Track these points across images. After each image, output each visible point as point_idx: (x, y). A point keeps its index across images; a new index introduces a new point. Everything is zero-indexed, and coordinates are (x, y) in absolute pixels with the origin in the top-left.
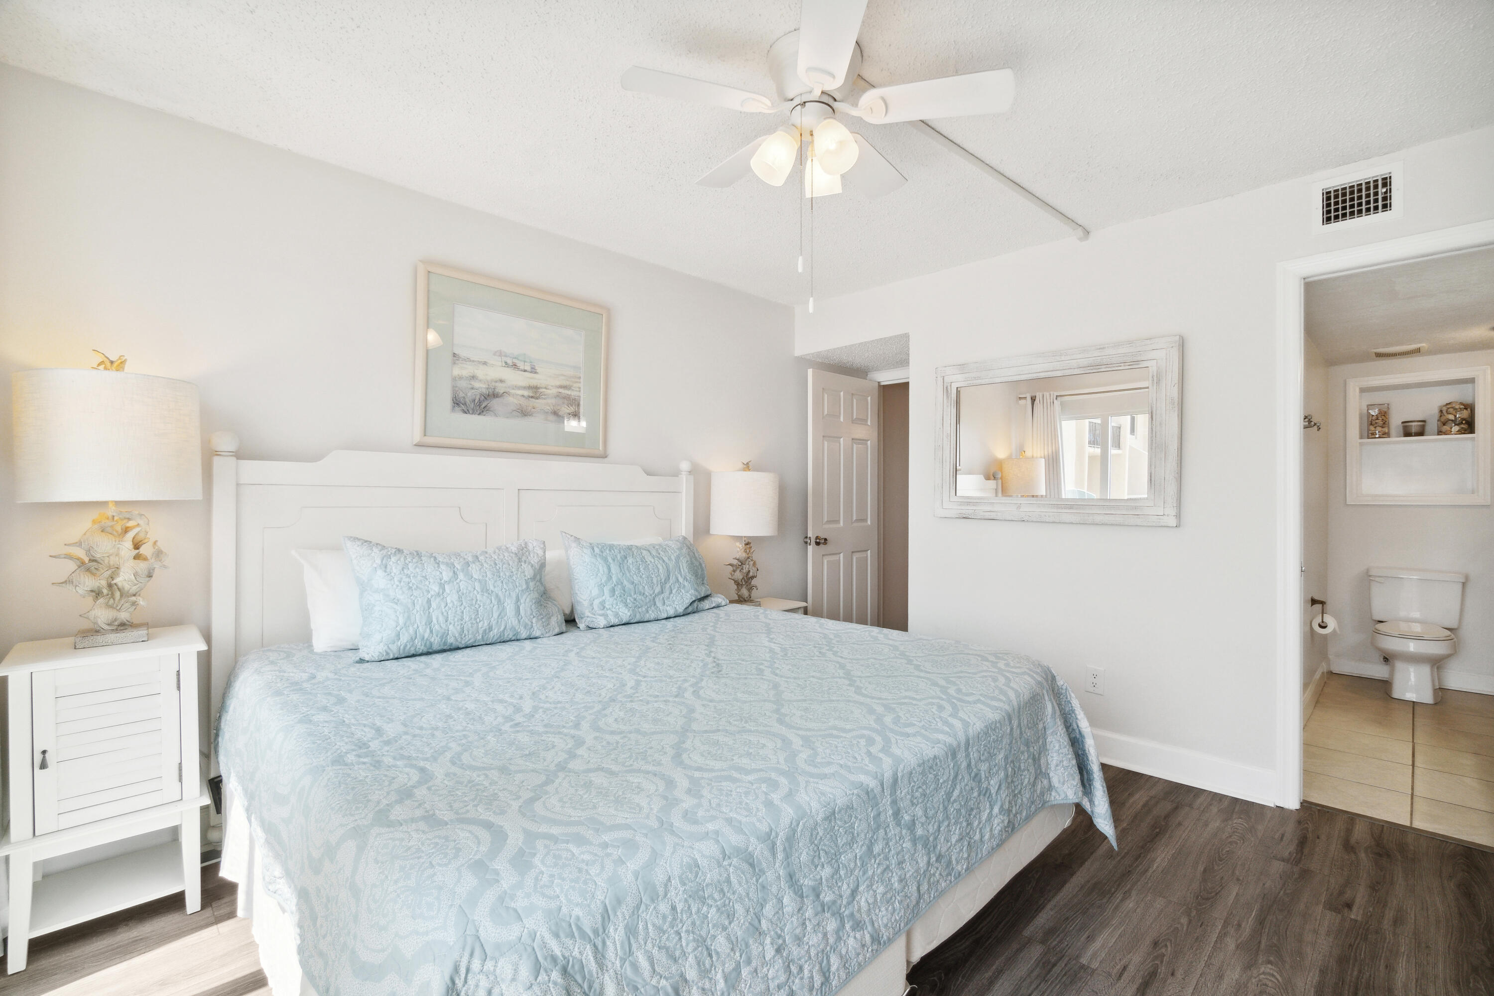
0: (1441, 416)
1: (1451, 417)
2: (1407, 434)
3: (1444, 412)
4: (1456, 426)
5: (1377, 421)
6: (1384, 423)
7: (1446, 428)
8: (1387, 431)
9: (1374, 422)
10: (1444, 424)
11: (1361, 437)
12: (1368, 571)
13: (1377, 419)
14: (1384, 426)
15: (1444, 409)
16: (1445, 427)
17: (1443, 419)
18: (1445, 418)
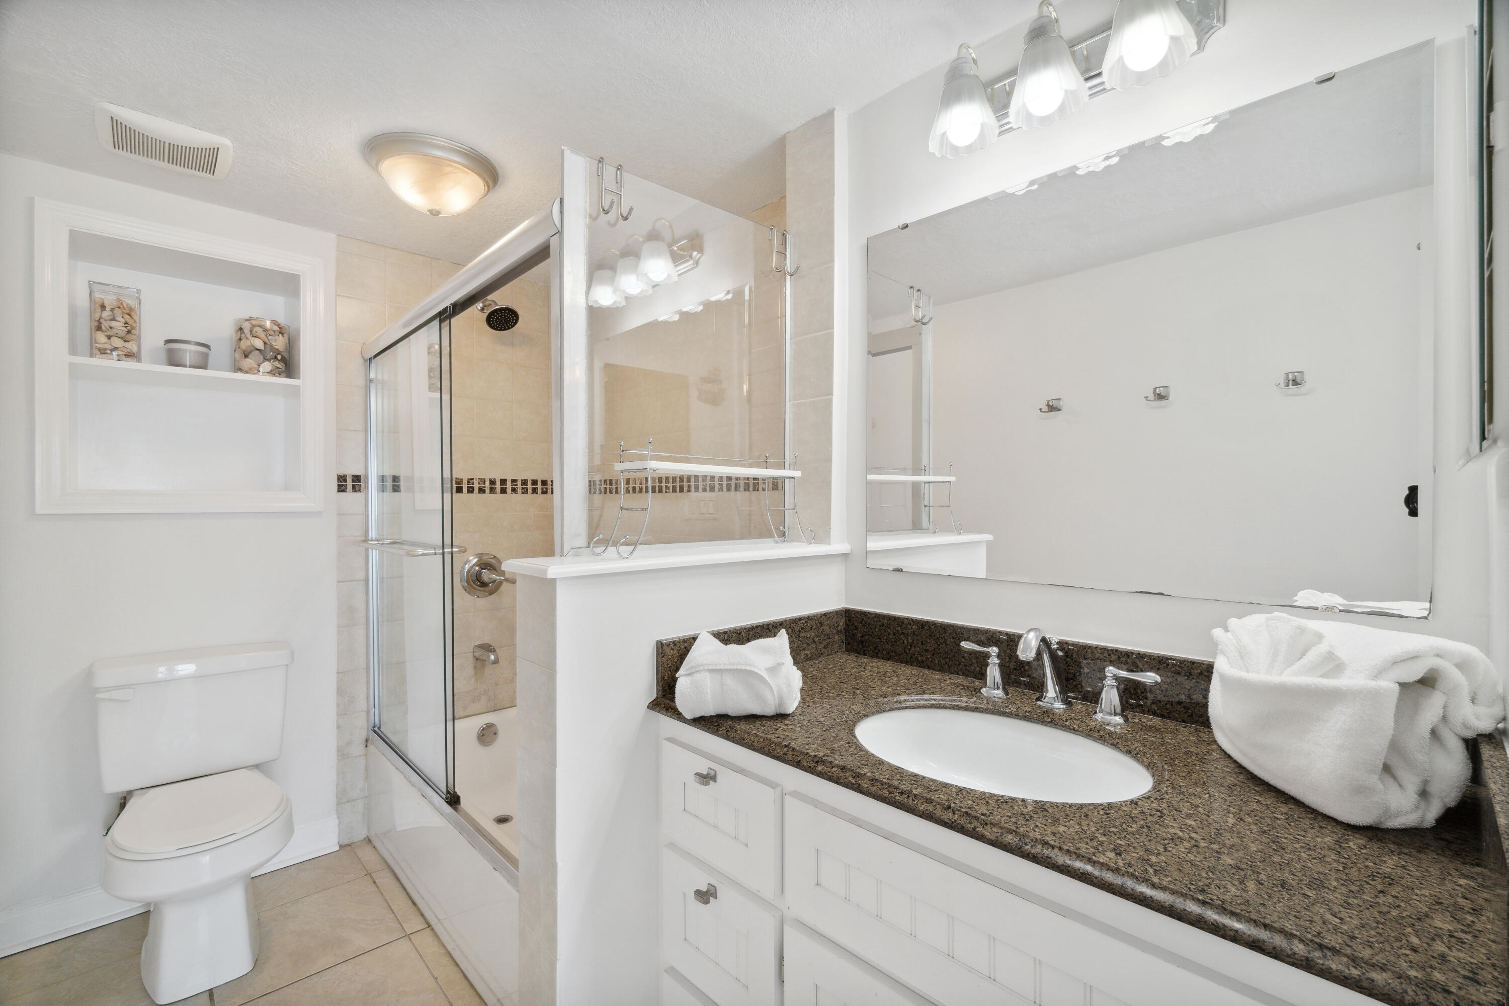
0: (240, 339)
1: (259, 344)
2: (173, 360)
3: (247, 331)
4: (267, 363)
5: (113, 324)
6: (129, 332)
7: (249, 362)
8: (135, 349)
9: (105, 325)
10: (246, 356)
11: (73, 351)
12: (89, 675)
13: (114, 319)
14: (129, 337)
15: (247, 326)
16: (248, 360)
17: (244, 344)
18: (248, 343)
